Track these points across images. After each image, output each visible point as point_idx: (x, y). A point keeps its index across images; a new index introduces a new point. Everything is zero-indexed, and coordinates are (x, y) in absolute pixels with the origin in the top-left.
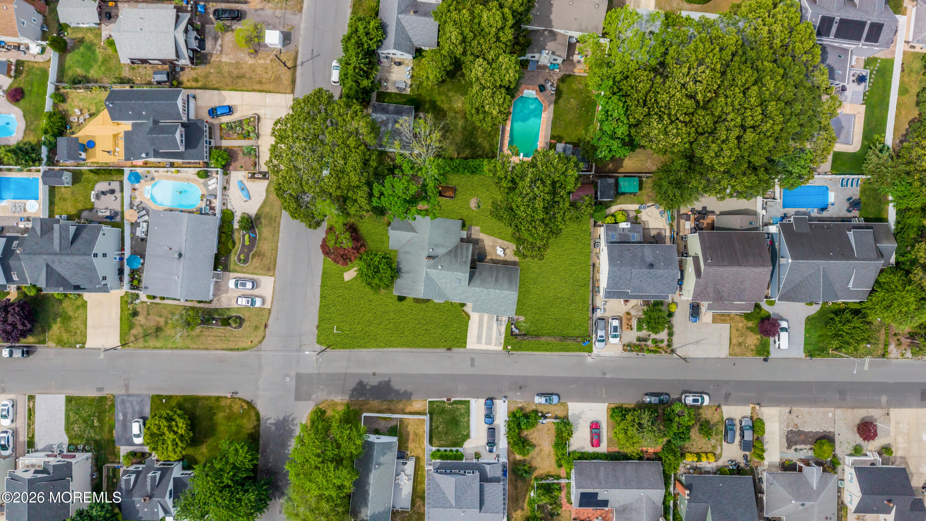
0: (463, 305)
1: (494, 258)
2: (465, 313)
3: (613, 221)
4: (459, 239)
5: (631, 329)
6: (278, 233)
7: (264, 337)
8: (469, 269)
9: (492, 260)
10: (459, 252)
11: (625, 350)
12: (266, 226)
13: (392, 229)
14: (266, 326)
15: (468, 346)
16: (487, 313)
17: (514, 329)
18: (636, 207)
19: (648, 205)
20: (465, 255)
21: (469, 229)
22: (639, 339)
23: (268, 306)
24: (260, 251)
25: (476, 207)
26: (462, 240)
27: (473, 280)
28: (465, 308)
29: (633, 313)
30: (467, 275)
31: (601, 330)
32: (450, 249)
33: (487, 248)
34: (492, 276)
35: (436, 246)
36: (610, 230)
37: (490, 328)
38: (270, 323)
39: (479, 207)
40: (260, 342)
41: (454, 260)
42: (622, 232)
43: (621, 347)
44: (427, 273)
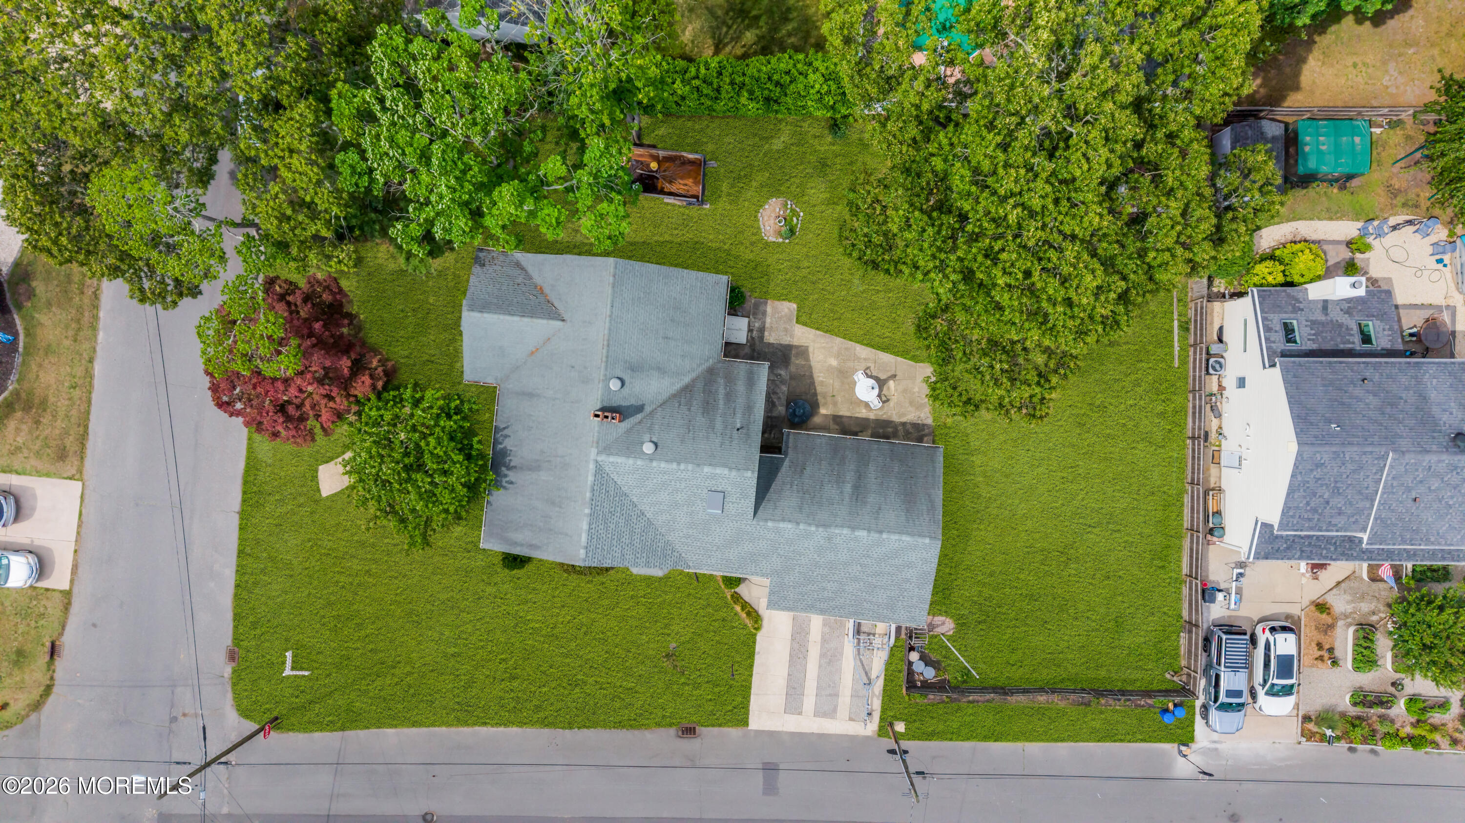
0: (733, 582)
1: (844, 411)
2: (745, 605)
3: (1280, 279)
4: (719, 345)
5: (1335, 663)
6: (94, 328)
7: (49, 689)
8: (756, 455)
9: (837, 419)
10: (722, 391)
11: (1309, 736)
12: (49, 304)
13: (472, 309)
14: (53, 651)
15: (755, 723)
16: (822, 612)
17: (919, 667)
18: (1348, 229)
19: (1392, 221)
20: (741, 401)
21: (756, 312)
22: (1363, 698)
23: (59, 579)
24: (30, 393)
25: (779, 233)
26: (731, 350)
27: (771, 494)
28: (742, 590)
29: (1340, 604)
30: (750, 478)
31: (1235, 669)
32: (687, 380)
33: (819, 376)
34: (840, 481)
35: (635, 368)
36: (1277, 308)
37: (830, 658)
38: (68, 640)
39: (792, 231)
40: (37, 706)
41: (700, 420)
42: (1320, 317)
43: (1295, 727)
44: (599, 469)
